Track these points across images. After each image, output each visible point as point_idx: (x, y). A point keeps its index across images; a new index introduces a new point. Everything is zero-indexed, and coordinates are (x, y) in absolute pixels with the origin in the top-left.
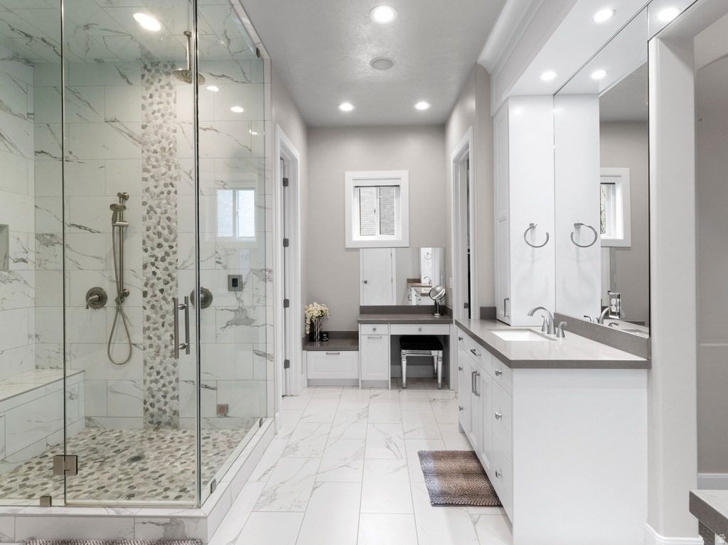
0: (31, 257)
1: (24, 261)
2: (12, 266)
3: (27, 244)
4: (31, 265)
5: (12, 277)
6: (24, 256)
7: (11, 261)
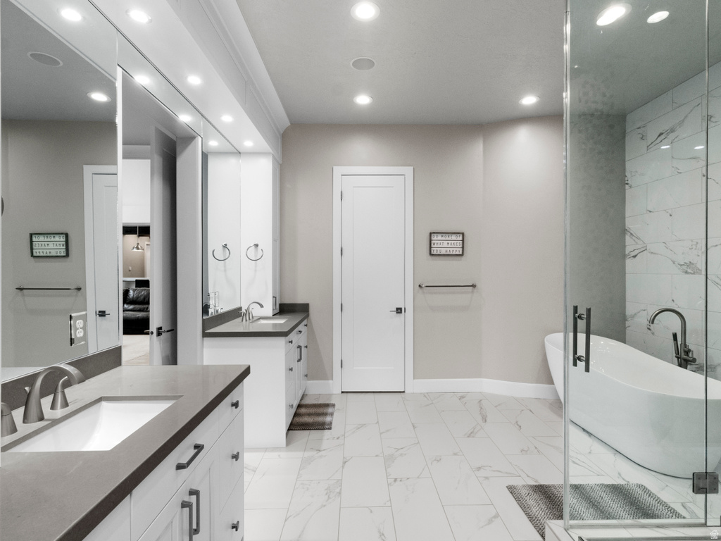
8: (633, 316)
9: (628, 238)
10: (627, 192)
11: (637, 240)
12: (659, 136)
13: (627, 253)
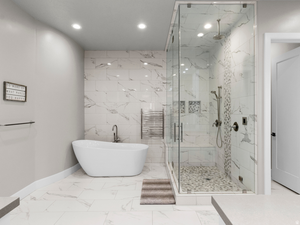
0: (208, 109)
1: (206, 111)
2: (202, 112)
3: (207, 105)
4: (208, 112)
5: (202, 115)
6: (206, 109)
7: (202, 111)
8: (88, 130)
9: (86, 100)
10: (85, 81)
11: (90, 101)
12: (101, 64)
13: (85, 105)
